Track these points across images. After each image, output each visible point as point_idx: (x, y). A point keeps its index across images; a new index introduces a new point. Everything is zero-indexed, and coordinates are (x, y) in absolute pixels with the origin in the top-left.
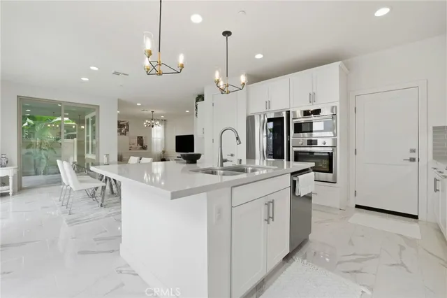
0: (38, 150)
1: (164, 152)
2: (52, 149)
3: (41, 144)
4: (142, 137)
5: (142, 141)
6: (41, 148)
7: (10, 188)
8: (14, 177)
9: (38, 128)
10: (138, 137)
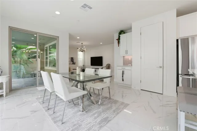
0: (19, 64)
1: (84, 66)
2: (26, 64)
3: (20, 61)
4: (73, 58)
5: (73, 60)
6: (20, 64)
7: (4, 92)
8: (6, 83)
9: (19, 53)
10: (71, 58)
